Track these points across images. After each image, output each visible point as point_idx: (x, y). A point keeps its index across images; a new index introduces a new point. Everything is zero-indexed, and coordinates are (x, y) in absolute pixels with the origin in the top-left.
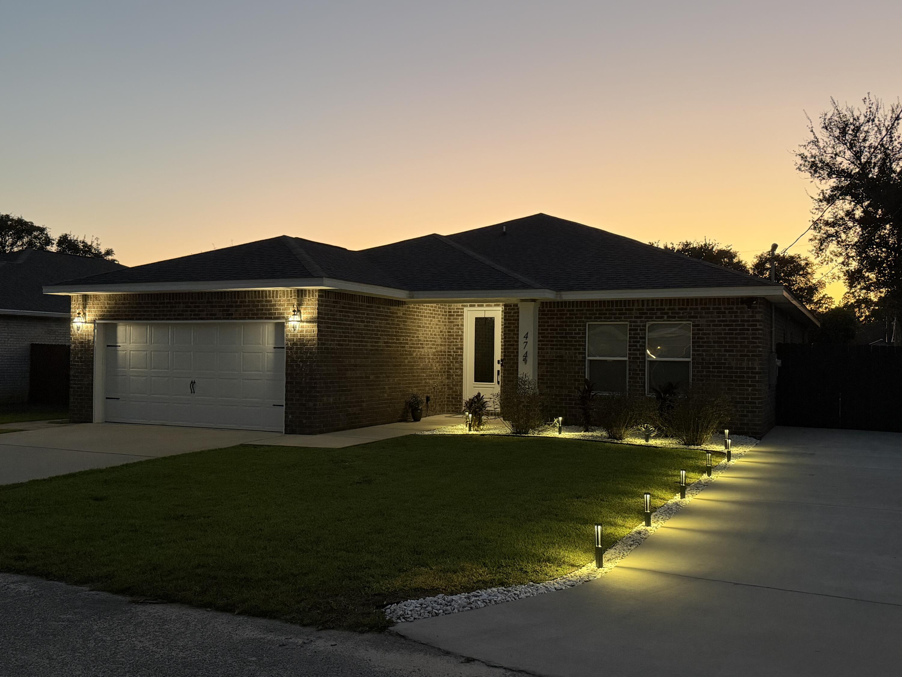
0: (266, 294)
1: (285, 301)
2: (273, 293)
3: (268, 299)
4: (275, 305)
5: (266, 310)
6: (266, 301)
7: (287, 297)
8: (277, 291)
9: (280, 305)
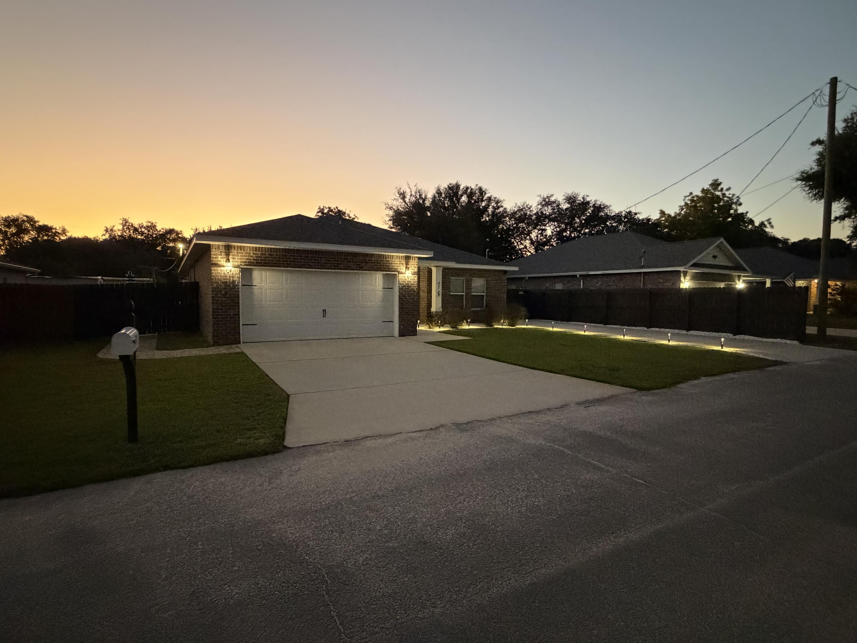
0: (386, 257)
1: (398, 261)
2: (390, 257)
3: (387, 259)
4: (392, 264)
5: (386, 266)
6: (386, 261)
7: (399, 259)
8: (393, 256)
9: (395, 264)
